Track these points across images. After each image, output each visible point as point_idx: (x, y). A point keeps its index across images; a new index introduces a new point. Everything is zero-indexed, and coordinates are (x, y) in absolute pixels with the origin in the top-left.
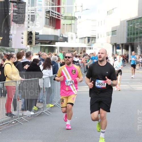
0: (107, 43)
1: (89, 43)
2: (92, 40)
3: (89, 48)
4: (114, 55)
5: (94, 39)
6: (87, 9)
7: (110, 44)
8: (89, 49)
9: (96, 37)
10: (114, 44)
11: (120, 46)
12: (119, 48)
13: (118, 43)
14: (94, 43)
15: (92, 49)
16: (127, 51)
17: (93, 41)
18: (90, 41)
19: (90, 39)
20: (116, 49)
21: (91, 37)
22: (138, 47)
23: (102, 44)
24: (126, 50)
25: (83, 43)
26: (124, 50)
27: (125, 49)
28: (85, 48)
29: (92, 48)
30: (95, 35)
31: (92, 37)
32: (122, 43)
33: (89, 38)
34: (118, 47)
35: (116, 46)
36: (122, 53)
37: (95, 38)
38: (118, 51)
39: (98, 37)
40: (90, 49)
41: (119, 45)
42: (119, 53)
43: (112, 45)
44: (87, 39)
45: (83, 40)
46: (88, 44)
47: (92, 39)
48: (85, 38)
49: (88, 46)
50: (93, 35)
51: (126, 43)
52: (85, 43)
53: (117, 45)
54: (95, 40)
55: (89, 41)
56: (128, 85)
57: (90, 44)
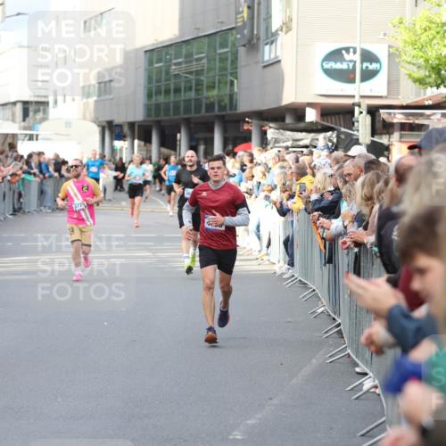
0: (84, 118)
1: (27, 119)
2: (37, 111)
3: (26, 135)
4: (104, 156)
5: (42, 108)
6: (18, 14)
7: (95, 122)
8: (28, 138)
9: (48, 103)
10: (104, 124)
11: (126, 130)
12: (121, 137)
13: (118, 120)
14: (44, 119)
15: (37, 139)
16: (148, 145)
17: (40, 115)
18: (31, 114)
19: (31, 108)
20: (112, 140)
21: (32, 102)
22: (180, 132)
23: (68, 124)
24: (142, 143)
25: (8, 120)
26: (136, 142)
27: (139, 139)
28: (14, 136)
29: (37, 136)
30: (47, 97)
31: (37, 103)
32: (131, 119)
33: (25, 103)
34: (117, 131)
35: (112, 130)
36: (129, 150)
37: (46, 104)
38: (118, 144)
39: (56, 102)
40: (31, 138)
41: (120, 126)
42: (121, 150)
43: (99, 126)
44: (19, 108)
45: (8, 111)
46: (23, 124)
47: (37, 108)
48: (14, 104)
49: (25, 128)
50: (38, 96)
51: (144, 121)
52: (13, 121)
53: (117, 126)
54: (45, 112)
55: (26, 114)
56: (150, 251)
57: (31, 125)
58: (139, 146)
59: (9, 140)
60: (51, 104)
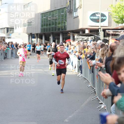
0: (24, 32)
1: (8, 33)
3: (8, 37)
5: (12, 29)
6: (5, 3)
7: (27, 33)
8: (8, 38)
9: (14, 28)
10: (30, 34)
12: (34, 38)
13: (33, 33)
14: (13, 33)
15: (11, 38)
16: (42, 40)
17: (11, 32)
18: (9, 31)
19: (9, 30)
20: (32, 38)
21: (9, 28)
22: (50, 36)
23: (19, 34)
24: (40, 39)
25: (3, 33)
26: (38, 39)
27: (39, 38)
28: (4, 37)
29: (11, 37)
30: (13, 26)
31: (11, 28)
32: (37, 33)
33: (7, 28)
35: (32, 36)
36: (36, 41)
37: (13, 28)
39: (16, 28)
40: (9, 38)
41: (34, 35)
42: (34, 41)
43: (28, 34)
44: (6, 30)
45: (3, 30)
46: (7, 34)
47: (11, 29)
48: (4, 28)
49: (7, 35)
50: (11, 26)
51: (41, 33)
52: (4, 33)
54: (13, 31)
56: (42, 69)
58: (39, 40)
59: (3, 38)
60: (15, 28)
